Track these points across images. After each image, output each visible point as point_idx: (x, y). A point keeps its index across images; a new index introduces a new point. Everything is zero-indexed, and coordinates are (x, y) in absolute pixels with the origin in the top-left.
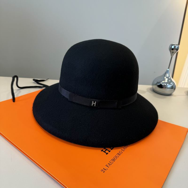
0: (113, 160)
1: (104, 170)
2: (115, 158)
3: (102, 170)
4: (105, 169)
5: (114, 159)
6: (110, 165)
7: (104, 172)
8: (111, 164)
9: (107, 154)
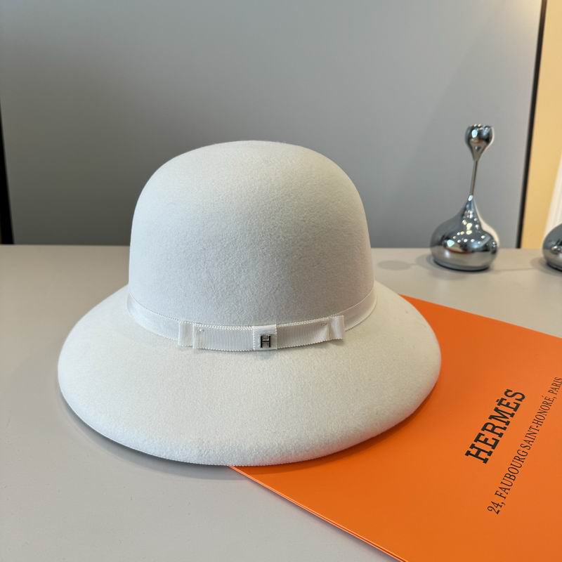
0: (508, 476)
1: (495, 507)
3: (490, 509)
4: (498, 505)
5: (511, 474)
6: (507, 491)
7: (498, 511)
8: (509, 490)
9: (485, 461)
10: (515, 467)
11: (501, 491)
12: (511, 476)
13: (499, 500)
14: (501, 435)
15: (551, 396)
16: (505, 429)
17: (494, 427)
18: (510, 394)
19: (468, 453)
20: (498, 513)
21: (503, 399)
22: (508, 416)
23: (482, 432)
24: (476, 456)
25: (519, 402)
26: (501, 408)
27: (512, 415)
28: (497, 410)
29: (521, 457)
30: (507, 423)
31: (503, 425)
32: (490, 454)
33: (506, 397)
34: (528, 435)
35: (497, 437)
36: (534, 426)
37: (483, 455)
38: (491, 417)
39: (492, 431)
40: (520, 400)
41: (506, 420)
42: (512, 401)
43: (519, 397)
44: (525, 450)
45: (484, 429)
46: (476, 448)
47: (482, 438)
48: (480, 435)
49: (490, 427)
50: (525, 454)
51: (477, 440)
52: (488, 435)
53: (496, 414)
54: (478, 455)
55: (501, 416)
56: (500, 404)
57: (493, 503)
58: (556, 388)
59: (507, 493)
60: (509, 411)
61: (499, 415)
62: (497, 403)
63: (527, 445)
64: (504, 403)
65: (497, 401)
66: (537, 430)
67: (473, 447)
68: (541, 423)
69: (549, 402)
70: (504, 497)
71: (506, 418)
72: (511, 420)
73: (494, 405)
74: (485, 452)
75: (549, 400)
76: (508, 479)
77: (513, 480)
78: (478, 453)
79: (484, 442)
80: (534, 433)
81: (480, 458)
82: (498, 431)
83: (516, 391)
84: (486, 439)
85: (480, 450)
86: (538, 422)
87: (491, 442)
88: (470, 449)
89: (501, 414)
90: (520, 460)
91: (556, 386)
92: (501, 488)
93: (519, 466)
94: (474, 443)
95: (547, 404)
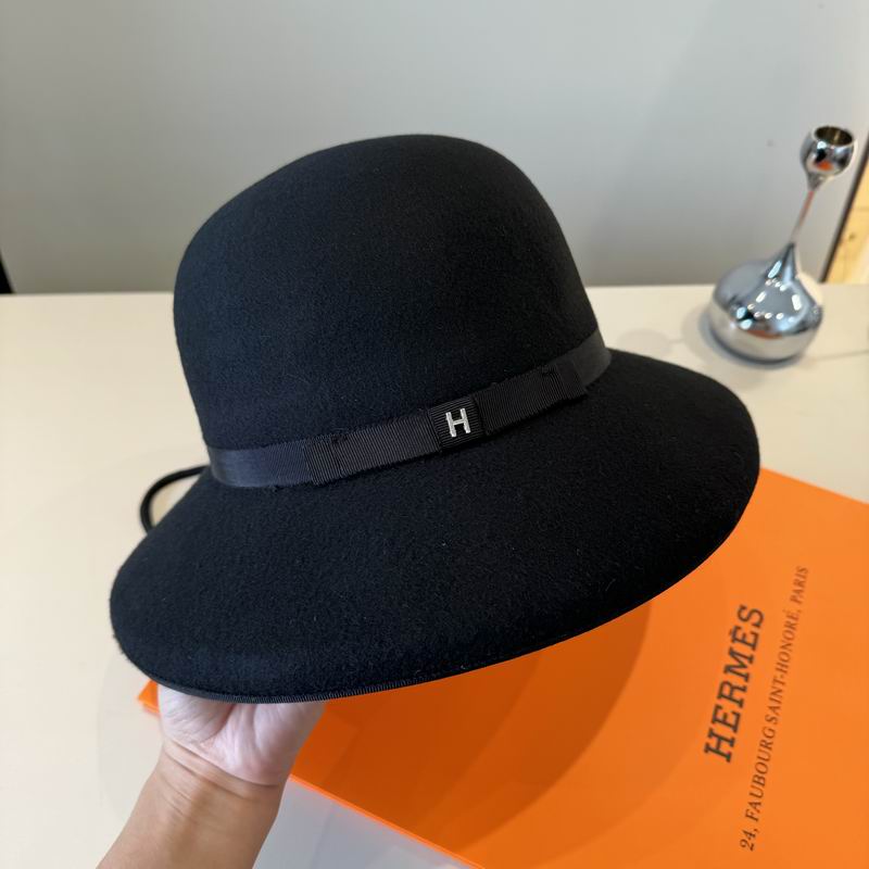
0: (757, 779)
1: (748, 840)
2: (762, 769)
3: (742, 844)
4: (751, 834)
5: (760, 775)
6: (758, 807)
7: (753, 843)
8: (759, 804)
9: (728, 757)
10: (763, 762)
11: (752, 810)
12: (759, 780)
13: (750, 825)
14: (741, 703)
15: (793, 608)
16: (744, 689)
17: (733, 688)
18: (745, 614)
19: (708, 749)
20: (751, 849)
21: (738, 628)
22: (745, 662)
23: (720, 703)
24: (717, 751)
25: (755, 630)
26: (739, 648)
27: (751, 659)
28: (732, 653)
29: (769, 741)
30: (746, 677)
31: (737, 681)
32: (732, 742)
33: (741, 624)
34: (773, 697)
35: (736, 707)
36: (779, 674)
37: (725, 747)
38: (728, 669)
39: (730, 698)
40: (757, 625)
41: (743, 671)
42: (747, 628)
43: (755, 618)
44: (770, 725)
45: (721, 696)
46: (716, 736)
47: (720, 716)
48: (718, 708)
49: (727, 691)
50: (770, 734)
51: (715, 720)
52: (728, 706)
53: (732, 662)
54: (719, 747)
55: (738, 665)
56: (735, 639)
57: (745, 832)
58: (800, 588)
59: (758, 811)
60: (746, 651)
61: (736, 663)
62: (730, 638)
63: (772, 715)
64: (739, 635)
65: (730, 633)
66: (783, 683)
67: (711, 734)
68: (786, 667)
69: (792, 621)
70: (756, 820)
71: (744, 666)
72: (751, 669)
73: (727, 642)
74: (726, 740)
75: (792, 617)
76: (757, 786)
77: (763, 785)
78: (719, 744)
79: (724, 722)
80: (780, 691)
81: (722, 754)
82: (738, 695)
83: (750, 608)
84: (725, 716)
85: (720, 738)
86: (782, 667)
87: (731, 719)
88: (708, 740)
89: (738, 660)
90: (767, 746)
91: (800, 584)
92: (751, 804)
93: (767, 757)
94: (712, 726)
95: (791, 626)
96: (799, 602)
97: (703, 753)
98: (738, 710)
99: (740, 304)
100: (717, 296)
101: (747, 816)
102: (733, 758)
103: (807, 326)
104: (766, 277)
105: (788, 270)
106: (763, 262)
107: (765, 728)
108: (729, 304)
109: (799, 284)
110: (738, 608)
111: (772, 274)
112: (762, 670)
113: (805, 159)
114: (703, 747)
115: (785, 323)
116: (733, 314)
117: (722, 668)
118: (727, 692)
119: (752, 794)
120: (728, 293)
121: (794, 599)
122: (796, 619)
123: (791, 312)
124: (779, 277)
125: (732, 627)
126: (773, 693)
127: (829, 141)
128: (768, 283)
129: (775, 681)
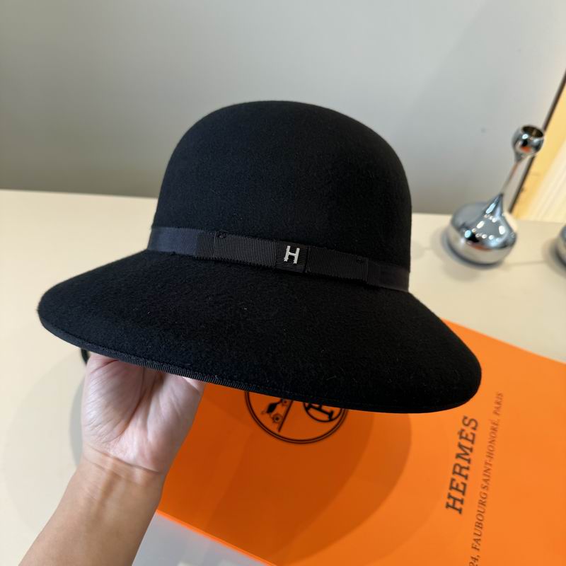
1: (474, 562)
2: (481, 518)
4: (475, 559)
5: (480, 522)
6: (479, 542)
8: (480, 540)
9: (460, 511)
10: (481, 513)
11: (476, 544)
12: (479, 525)
13: (475, 554)
14: (466, 477)
15: (495, 418)
16: (468, 469)
17: (462, 468)
18: (466, 422)
19: (448, 506)
21: (463, 430)
22: (468, 451)
23: (454, 477)
24: (453, 507)
25: (473, 431)
26: (464, 443)
27: (471, 450)
28: (460, 446)
29: (484, 500)
30: (469, 461)
31: (464, 463)
32: (462, 501)
33: (464, 427)
34: (486, 473)
35: (463, 480)
36: (488, 459)
37: (458, 505)
38: (458, 456)
39: (460, 474)
40: (474, 429)
41: (467, 457)
42: (468, 430)
43: (473, 424)
44: (485, 491)
45: (454, 472)
46: (452, 497)
47: (454, 485)
48: (453, 480)
49: (458, 469)
50: (485, 496)
51: (451, 488)
52: (459, 479)
53: (460, 451)
54: (454, 505)
55: (464, 453)
56: (461, 437)
57: (472, 558)
58: (498, 406)
59: (479, 544)
60: (468, 444)
61: (462, 452)
62: (458, 436)
63: (485, 484)
64: (464, 435)
65: (458, 433)
66: (490, 465)
67: (450, 496)
68: (492, 454)
69: (495, 427)
70: (478, 549)
71: (467, 454)
72: (472, 456)
73: (457, 439)
74: (458, 500)
75: (494, 423)
76: (478, 528)
77: (481, 528)
78: (454, 503)
79: (457, 489)
80: (489, 469)
81: (456, 509)
82: (464, 472)
83: (470, 418)
84: (457, 485)
85: (455, 499)
86: (490, 455)
87: (461, 488)
88: (447, 500)
89: (464, 451)
90: (482, 503)
91: (498, 403)
92: (475, 540)
93: (482, 511)
94: (449, 491)
95: (494, 429)
96: (498, 414)
97: (445, 509)
98: (464, 481)
99: (468, 228)
100: (453, 222)
101: (473, 547)
102: (463, 511)
103: (507, 245)
104: (484, 213)
105: (498, 210)
106: (484, 204)
107: (481, 492)
108: (461, 228)
109: (504, 219)
110: (462, 418)
111: (488, 211)
112: (478, 456)
113: (515, 143)
114: (445, 504)
115: (494, 242)
116: (463, 234)
117: (455, 455)
118: (458, 471)
119: (475, 534)
120: (460, 221)
121: (495, 413)
122: (497, 425)
123: (497, 235)
124: (493, 213)
125: (459, 430)
126: (485, 471)
127: (530, 134)
128: (485, 216)
129: (486, 463)
